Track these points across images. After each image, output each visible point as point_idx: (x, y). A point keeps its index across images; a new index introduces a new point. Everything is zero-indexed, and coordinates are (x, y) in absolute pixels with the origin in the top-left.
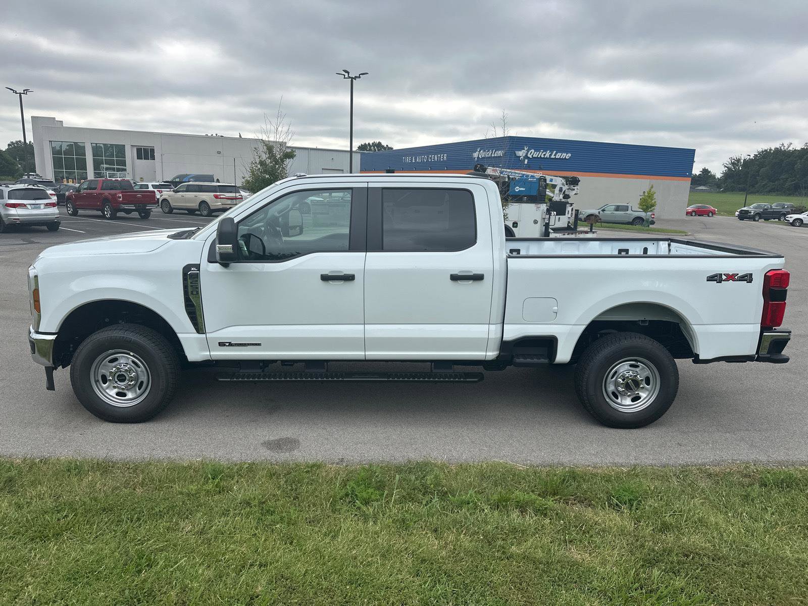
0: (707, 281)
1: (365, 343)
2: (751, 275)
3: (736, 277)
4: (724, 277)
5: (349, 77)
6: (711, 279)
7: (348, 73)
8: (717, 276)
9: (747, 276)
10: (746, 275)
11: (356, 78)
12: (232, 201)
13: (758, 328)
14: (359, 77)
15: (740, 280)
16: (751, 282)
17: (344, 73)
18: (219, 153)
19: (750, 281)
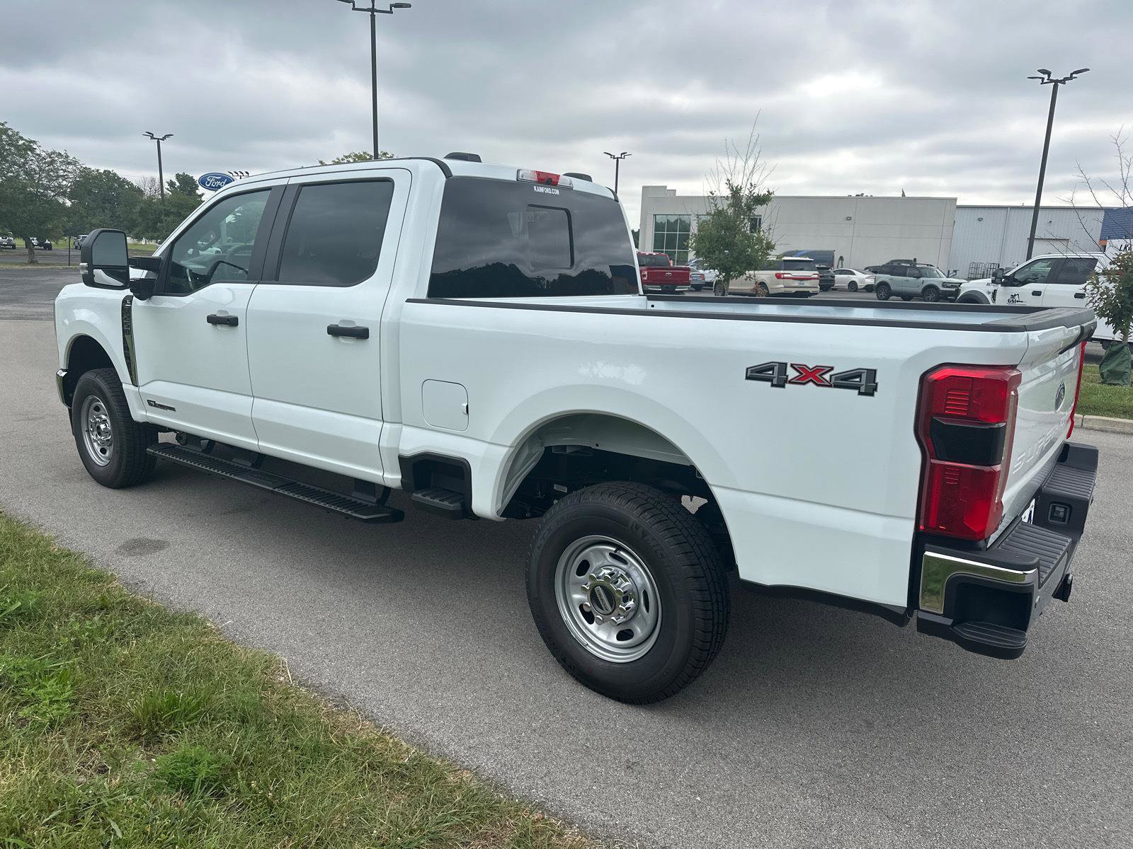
0: (747, 378)
1: (255, 426)
2: (872, 373)
3: (827, 377)
4: (792, 373)
5: (1052, 81)
6: (757, 374)
7: (1049, 74)
8: (772, 369)
9: (860, 376)
10: (857, 374)
11: (1063, 81)
12: (802, 282)
13: (906, 531)
14: (1071, 78)
15: (836, 386)
16: (872, 395)
17: (1042, 75)
18: (849, 219)
19: (870, 391)
